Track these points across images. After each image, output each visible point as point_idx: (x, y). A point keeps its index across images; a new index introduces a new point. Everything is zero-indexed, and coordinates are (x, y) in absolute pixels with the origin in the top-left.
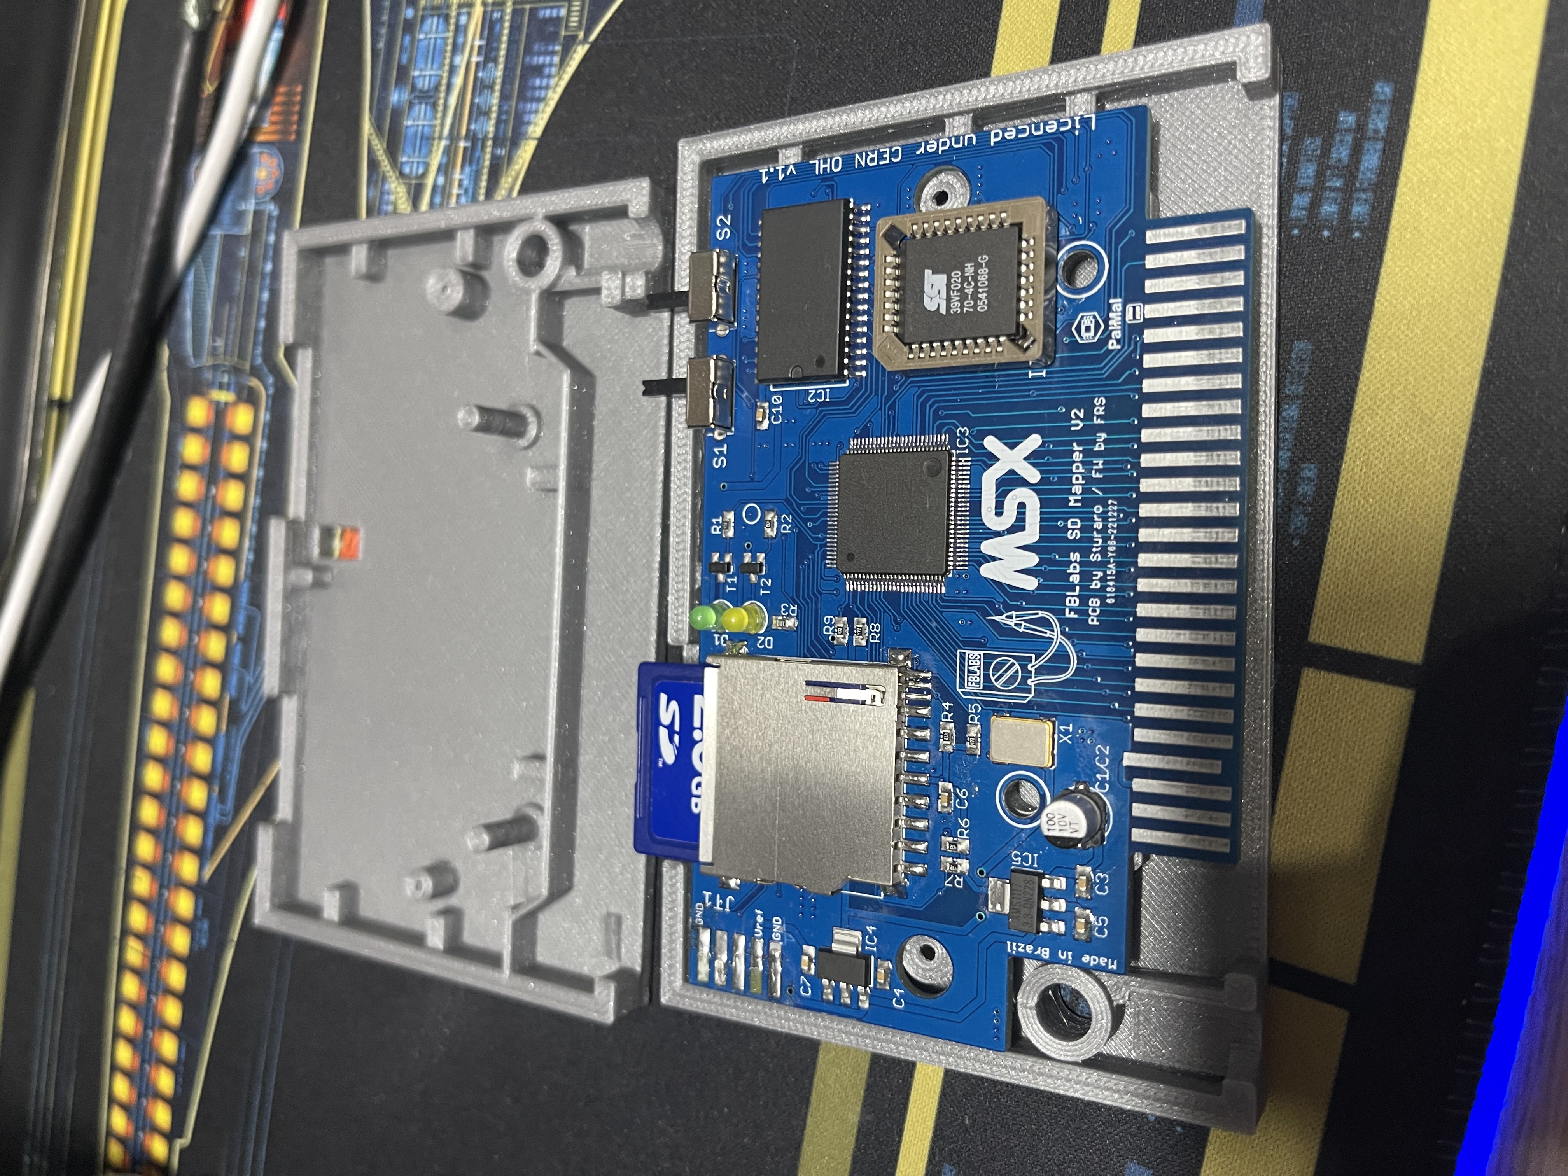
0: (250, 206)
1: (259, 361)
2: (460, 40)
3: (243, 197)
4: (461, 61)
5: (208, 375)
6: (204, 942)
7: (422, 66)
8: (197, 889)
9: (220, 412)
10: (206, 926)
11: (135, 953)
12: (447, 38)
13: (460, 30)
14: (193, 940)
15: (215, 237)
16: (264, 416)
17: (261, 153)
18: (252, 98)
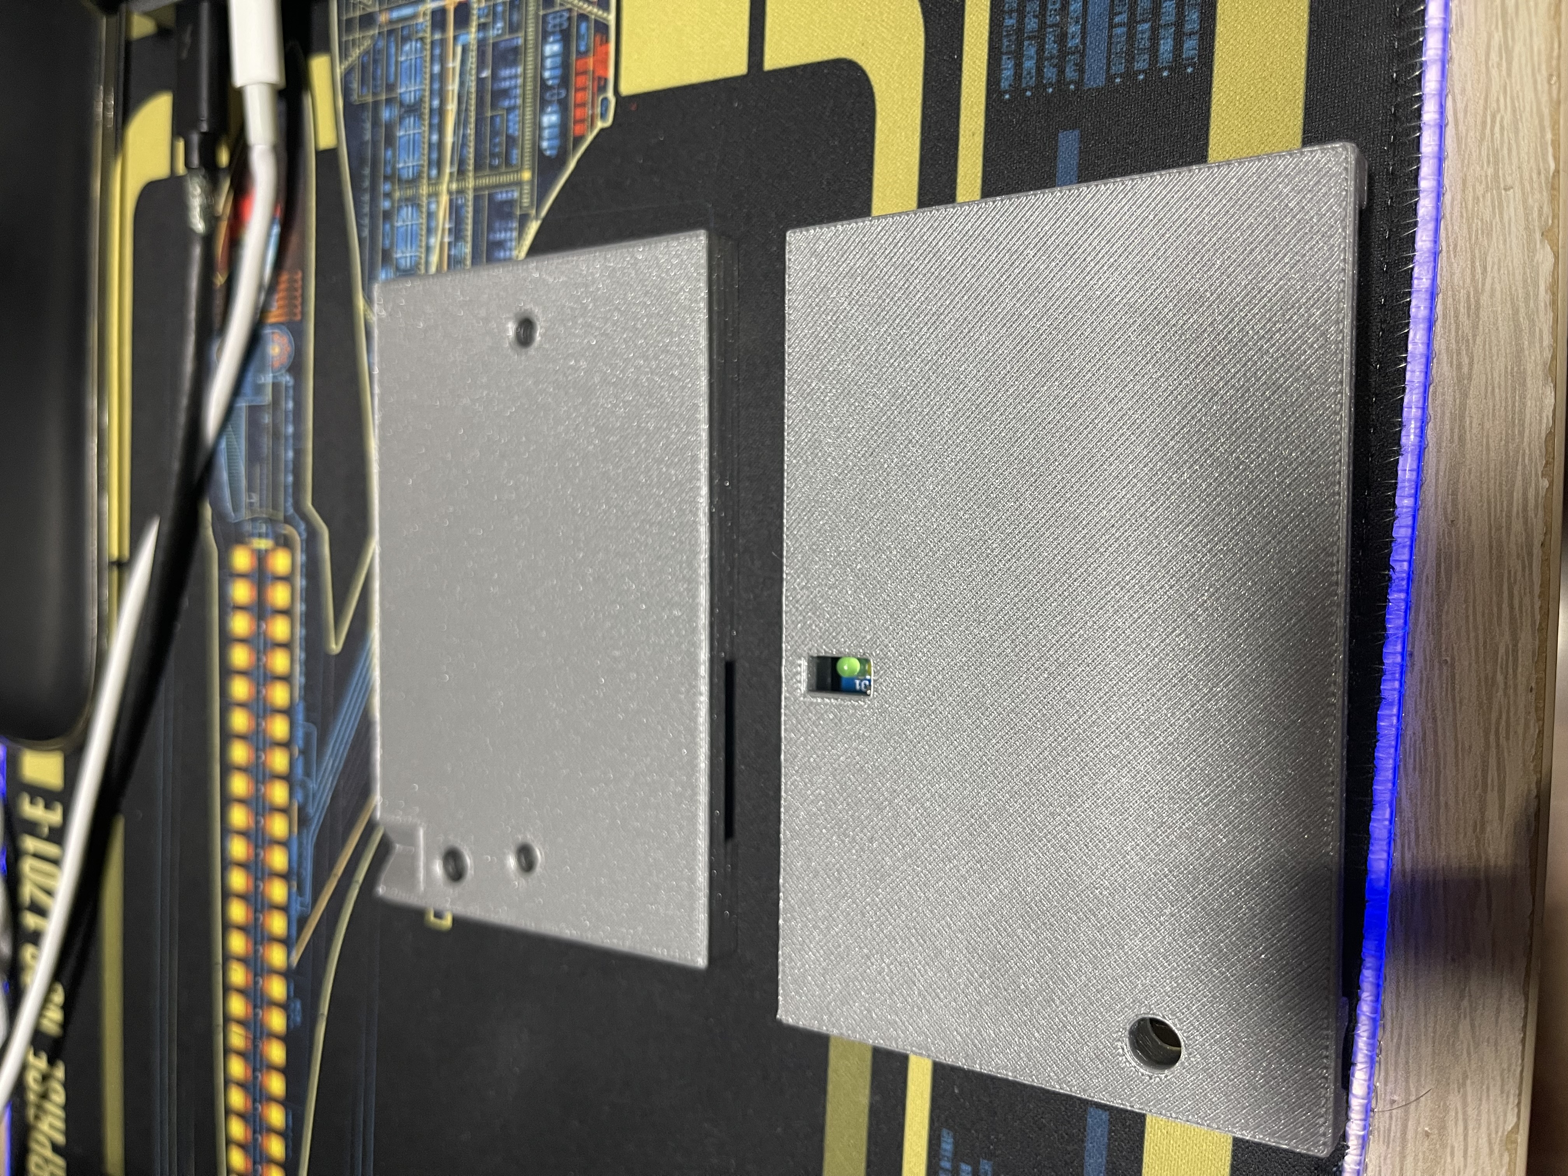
0: (267, 379)
1: (291, 511)
2: (433, 224)
3: (262, 370)
4: (435, 241)
5: (248, 527)
6: (299, 1019)
7: (404, 249)
8: (287, 974)
9: (261, 557)
10: (298, 1005)
11: (237, 1038)
12: (422, 224)
13: (430, 215)
14: (288, 1018)
15: (240, 408)
16: (300, 558)
17: (273, 333)
18: (260, 287)
